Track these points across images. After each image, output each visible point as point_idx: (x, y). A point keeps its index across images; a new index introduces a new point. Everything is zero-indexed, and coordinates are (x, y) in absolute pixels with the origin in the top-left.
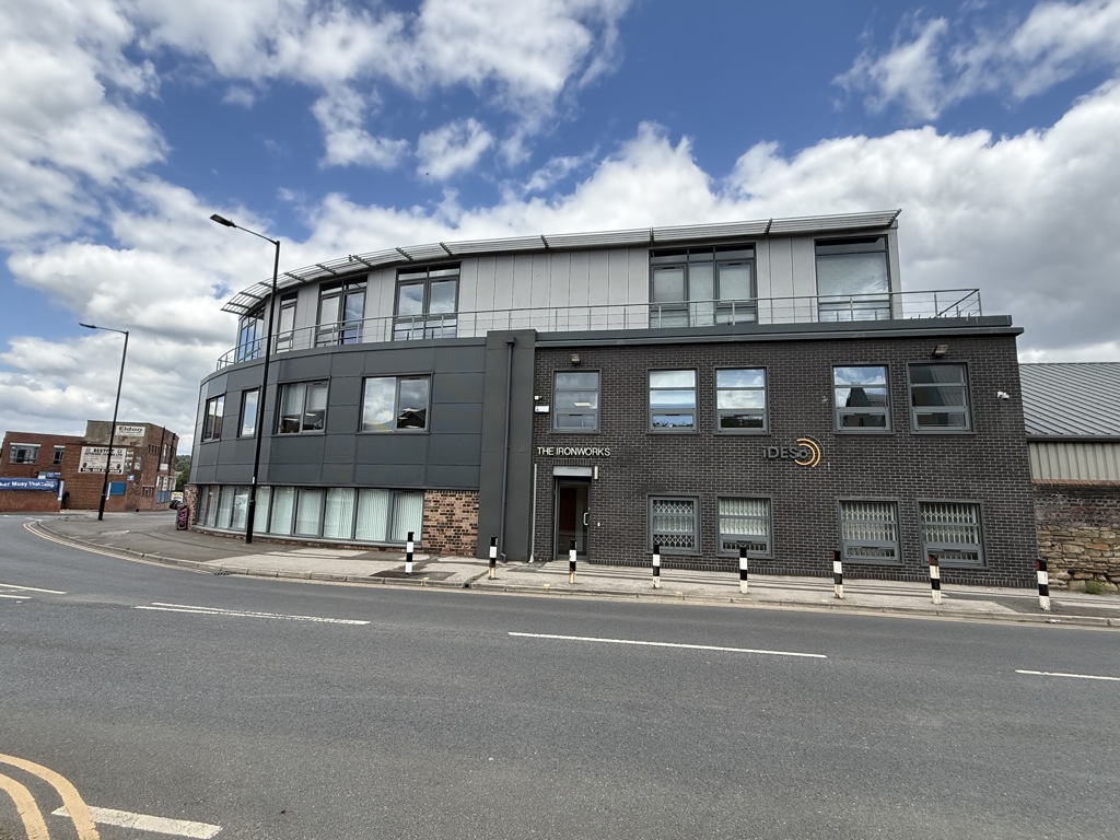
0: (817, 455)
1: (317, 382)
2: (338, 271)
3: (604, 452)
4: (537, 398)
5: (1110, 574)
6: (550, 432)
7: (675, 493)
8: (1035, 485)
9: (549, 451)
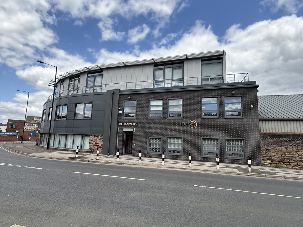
0: (196, 125)
1: (65, 105)
2: (73, 74)
3: (136, 124)
4: (119, 109)
5: (284, 162)
6: (122, 118)
7: (156, 136)
8: (261, 134)
9: (122, 124)
